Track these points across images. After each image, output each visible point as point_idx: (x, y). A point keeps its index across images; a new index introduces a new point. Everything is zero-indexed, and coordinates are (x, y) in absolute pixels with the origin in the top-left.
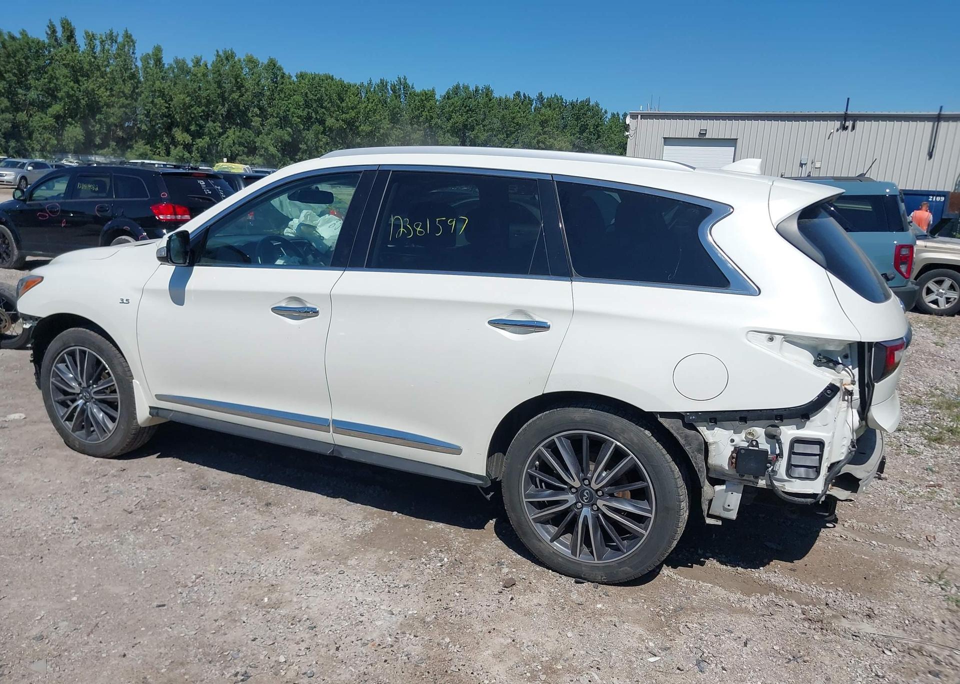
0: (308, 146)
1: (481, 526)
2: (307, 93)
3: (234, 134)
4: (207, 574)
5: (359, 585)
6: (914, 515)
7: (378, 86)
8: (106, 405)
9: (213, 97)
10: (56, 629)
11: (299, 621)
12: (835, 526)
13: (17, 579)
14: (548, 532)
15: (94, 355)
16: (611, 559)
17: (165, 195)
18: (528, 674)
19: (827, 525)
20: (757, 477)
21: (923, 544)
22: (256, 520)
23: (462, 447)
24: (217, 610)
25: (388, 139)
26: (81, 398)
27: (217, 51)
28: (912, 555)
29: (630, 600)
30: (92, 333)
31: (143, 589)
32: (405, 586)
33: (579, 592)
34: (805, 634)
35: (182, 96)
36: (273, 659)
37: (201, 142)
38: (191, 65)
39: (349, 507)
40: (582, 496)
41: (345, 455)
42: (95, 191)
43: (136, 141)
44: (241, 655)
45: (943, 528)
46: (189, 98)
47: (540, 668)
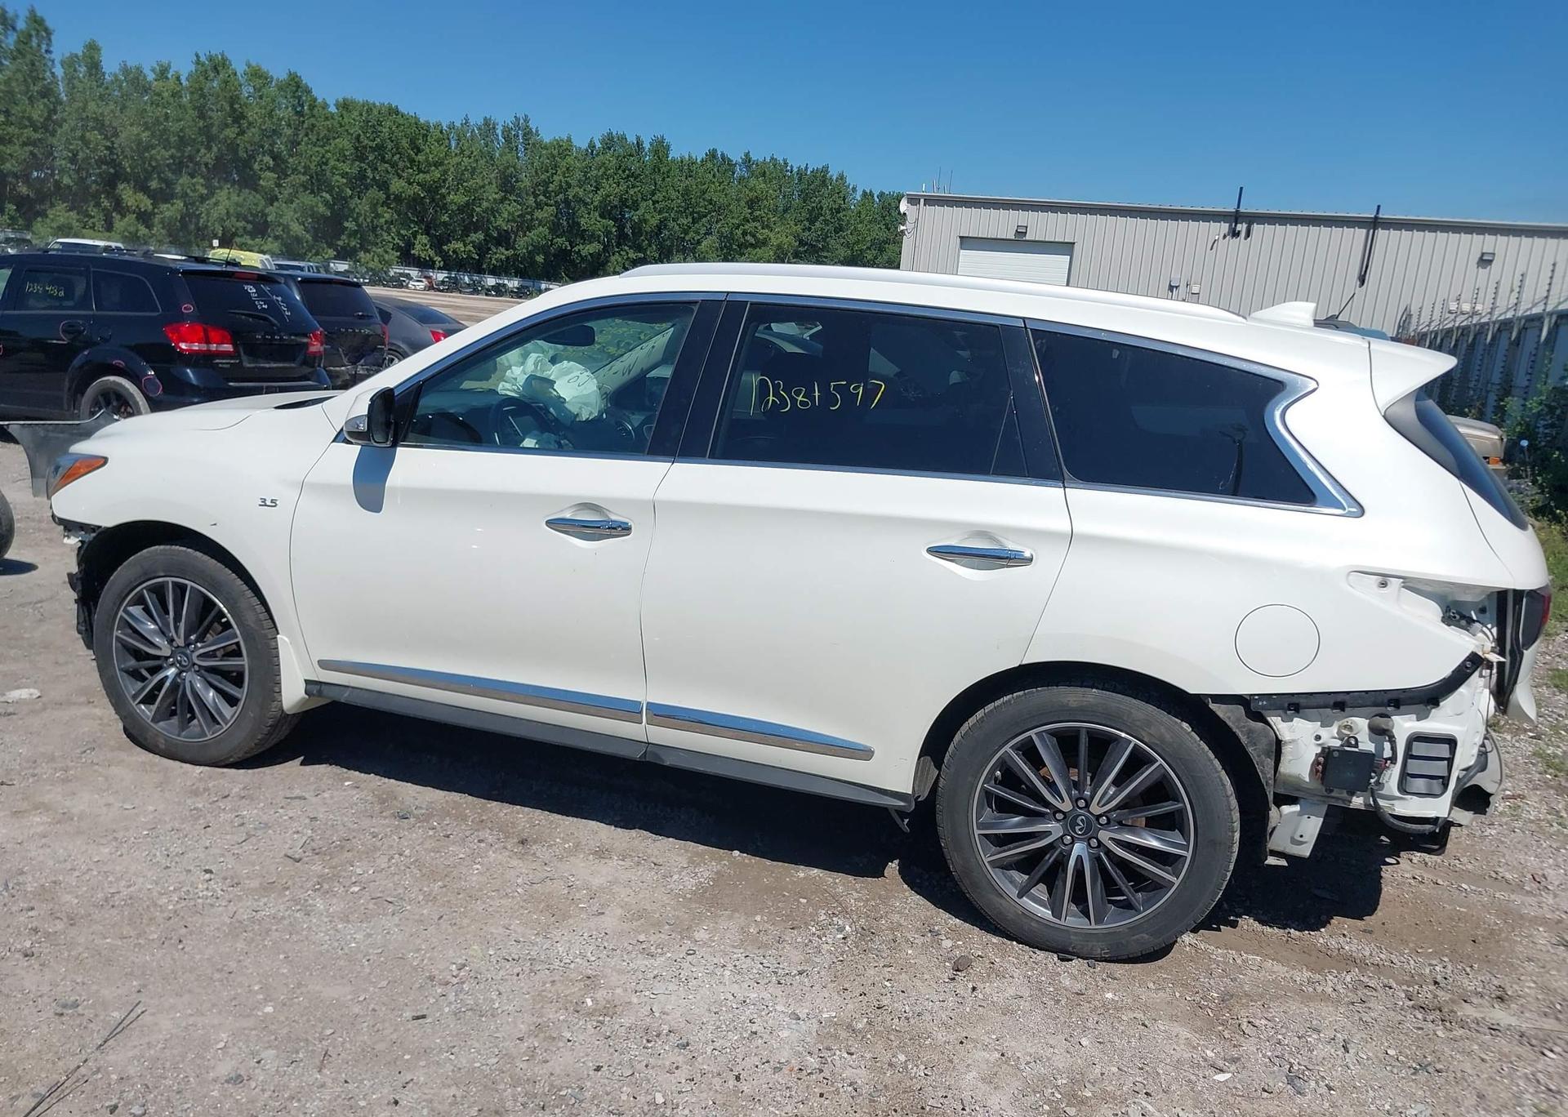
0: (358, 225)
1: (878, 873)
2: (359, 135)
3: (229, 198)
4: (473, 962)
5: (727, 973)
6: (1502, 842)
7: (479, 129)
8: (219, 677)
9: (190, 133)
10: (259, 1062)
11: (658, 1036)
12: (1398, 863)
13: (152, 979)
14: (1012, 882)
15: (200, 591)
16: (1116, 922)
17: (188, 308)
18: (1046, 1107)
19: (1388, 860)
20: (1352, 794)
21: (1531, 887)
22: (520, 870)
23: (874, 747)
24: (514, 1022)
25: (495, 217)
26: (172, 665)
27: (197, 56)
28: (1523, 903)
29: (1151, 985)
30: (198, 554)
31: (377, 990)
32: (800, 973)
33: (1072, 974)
34: (1422, 1029)
35: (135, 130)
36: (642, 1099)
37: (168, 209)
38: (151, 77)
39: (658, 844)
40: (1074, 824)
41: (669, 761)
42: (57, 298)
43: (52, 205)
44: (588, 1095)
45: (1551, 861)
46: (147, 134)
47: (1060, 1096)
